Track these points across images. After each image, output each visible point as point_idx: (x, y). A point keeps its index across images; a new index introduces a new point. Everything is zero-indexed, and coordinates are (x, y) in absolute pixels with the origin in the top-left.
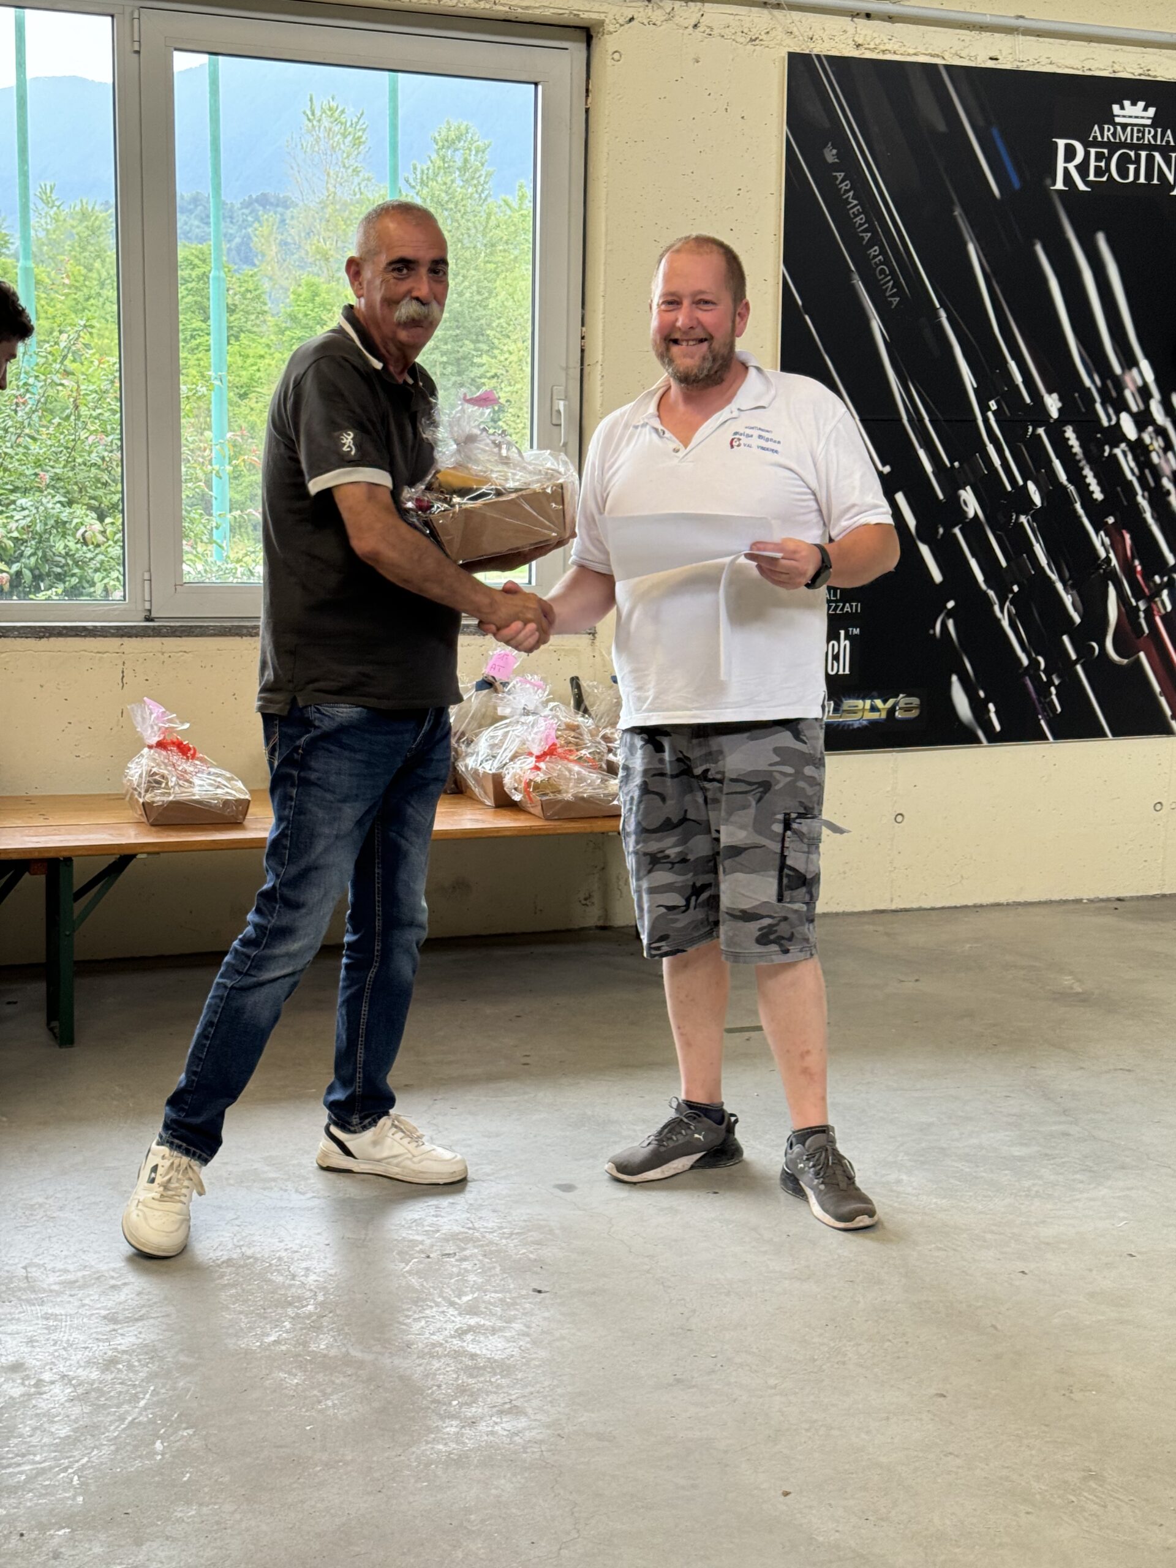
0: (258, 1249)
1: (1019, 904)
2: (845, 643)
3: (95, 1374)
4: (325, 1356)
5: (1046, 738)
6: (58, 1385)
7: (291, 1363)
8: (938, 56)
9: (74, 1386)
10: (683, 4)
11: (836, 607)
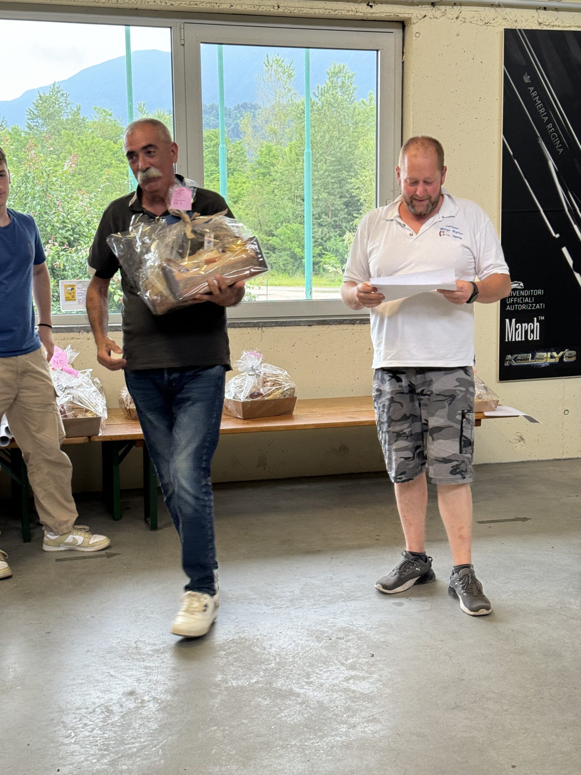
0: (247, 634)
2: (537, 324)
3: (169, 698)
4: (280, 690)
6: (151, 702)
7: (264, 693)
9: (160, 703)
10: (451, 7)
11: (532, 306)
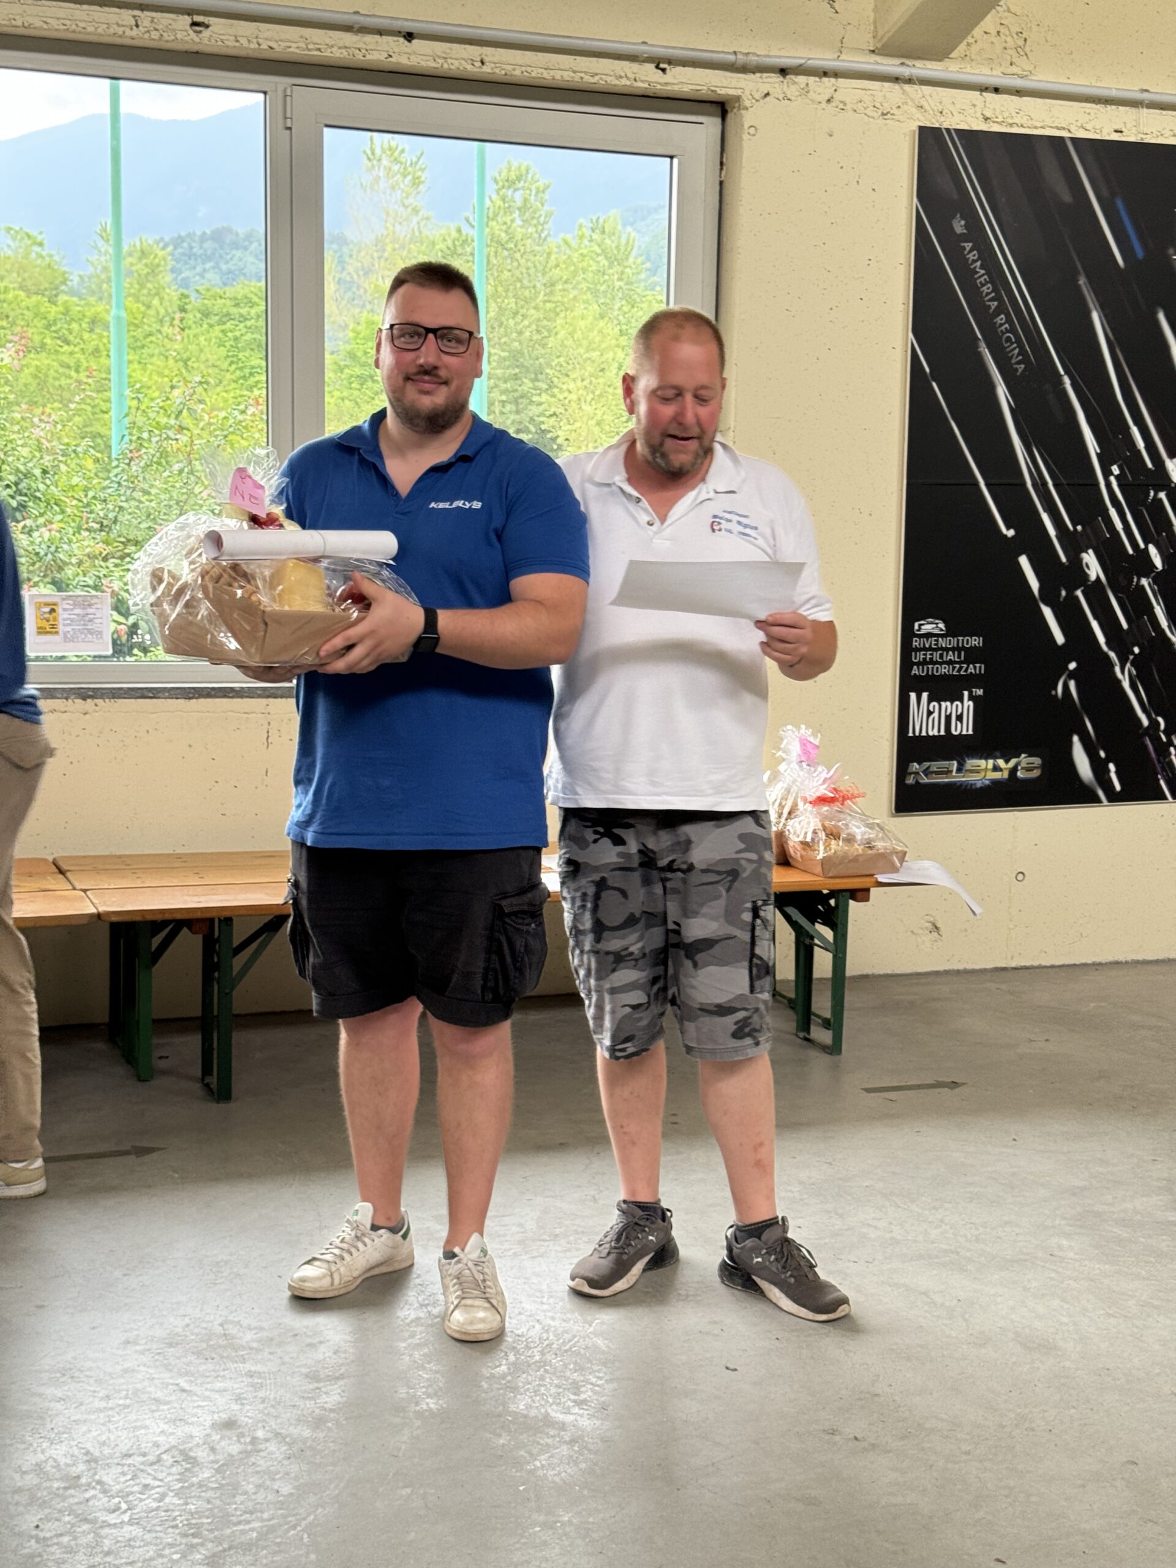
1: (1138, 962)
2: (968, 704)
3: (307, 1433)
4: (526, 1416)
5: (1165, 798)
6: (273, 1442)
8: (1064, 129)
9: (289, 1444)
10: (817, 79)
11: (961, 668)
